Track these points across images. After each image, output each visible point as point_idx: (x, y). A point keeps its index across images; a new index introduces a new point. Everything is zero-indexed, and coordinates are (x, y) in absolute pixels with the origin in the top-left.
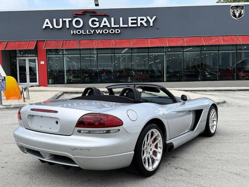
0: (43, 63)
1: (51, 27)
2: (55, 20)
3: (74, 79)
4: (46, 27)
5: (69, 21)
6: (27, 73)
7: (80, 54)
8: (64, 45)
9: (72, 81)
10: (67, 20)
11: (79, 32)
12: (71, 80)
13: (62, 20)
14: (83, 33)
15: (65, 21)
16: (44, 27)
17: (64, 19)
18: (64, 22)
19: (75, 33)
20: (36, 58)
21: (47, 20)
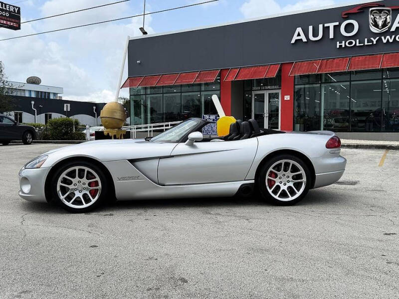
0: (289, 99)
1: (305, 40)
2: (311, 28)
3: (337, 124)
4: (296, 41)
5: (335, 26)
6: (265, 115)
7: (350, 81)
8: (323, 67)
9: (333, 128)
10: (331, 25)
11: (350, 43)
12: (331, 125)
13: (323, 26)
14: (358, 44)
15: (328, 27)
16: (293, 41)
17: (326, 25)
18: (326, 30)
19: (343, 46)
20: (279, 91)
21: (299, 30)
